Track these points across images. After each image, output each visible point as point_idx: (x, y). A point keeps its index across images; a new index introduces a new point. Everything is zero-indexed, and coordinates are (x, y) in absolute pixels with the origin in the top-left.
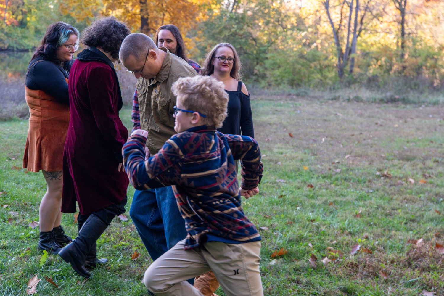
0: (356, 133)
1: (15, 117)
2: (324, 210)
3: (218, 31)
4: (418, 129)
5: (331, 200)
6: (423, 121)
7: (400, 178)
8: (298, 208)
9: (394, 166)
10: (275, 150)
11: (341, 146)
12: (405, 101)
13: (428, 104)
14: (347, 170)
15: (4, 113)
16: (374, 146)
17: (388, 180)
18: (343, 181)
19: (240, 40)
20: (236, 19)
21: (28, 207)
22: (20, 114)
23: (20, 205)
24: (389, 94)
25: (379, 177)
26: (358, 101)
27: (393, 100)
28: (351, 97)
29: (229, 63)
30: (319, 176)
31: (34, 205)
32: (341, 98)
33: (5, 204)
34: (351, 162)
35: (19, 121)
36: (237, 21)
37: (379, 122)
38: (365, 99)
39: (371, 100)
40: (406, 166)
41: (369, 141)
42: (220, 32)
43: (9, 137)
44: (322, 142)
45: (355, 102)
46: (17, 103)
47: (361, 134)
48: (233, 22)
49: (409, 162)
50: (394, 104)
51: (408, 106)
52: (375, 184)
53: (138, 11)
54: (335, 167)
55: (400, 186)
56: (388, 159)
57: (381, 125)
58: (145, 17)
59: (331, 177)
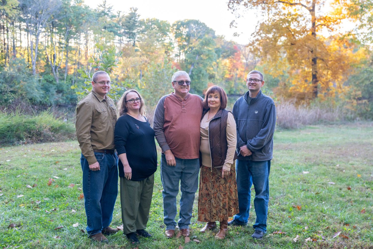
3: (361, 81)
10: (350, 162)
29: (138, 102)
42: (363, 82)
53: (311, 70)
58: (314, 73)
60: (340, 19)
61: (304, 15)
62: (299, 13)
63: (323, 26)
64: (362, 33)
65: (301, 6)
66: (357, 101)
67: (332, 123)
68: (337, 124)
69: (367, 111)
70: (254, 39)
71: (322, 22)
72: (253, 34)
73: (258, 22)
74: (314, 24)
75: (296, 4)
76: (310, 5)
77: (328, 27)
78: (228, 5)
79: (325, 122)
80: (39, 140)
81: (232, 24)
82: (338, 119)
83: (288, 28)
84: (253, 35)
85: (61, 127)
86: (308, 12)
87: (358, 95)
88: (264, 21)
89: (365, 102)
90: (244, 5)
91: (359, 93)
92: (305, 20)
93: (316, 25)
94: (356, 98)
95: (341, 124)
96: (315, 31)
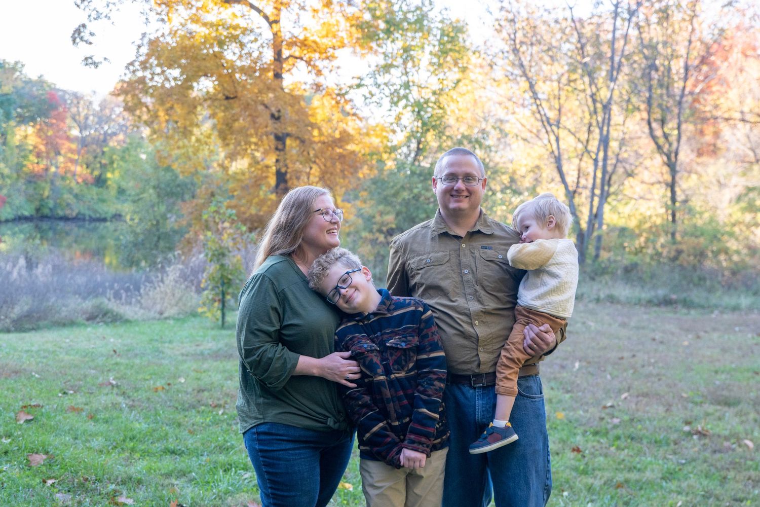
0: (626, 354)
1: (80, 320)
2: (612, 498)
3: (393, 191)
4: (724, 350)
5: (620, 477)
6: (726, 337)
7: (727, 438)
8: (565, 494)
9: (707, 414)
11: (609, 377)
12: (688, 304)
13: (725, 309)
14: (632, 420)
15: (63, 314)
16: (664, 378)
17: (707, 441)
18: (629, 441)
19: (426, 206)
20: (420, 175)
21: (89, 485)
22: (88, 315)
23: (76, 480)
24: (661, 292)
25: (690, 434)
26: (612, 302)
27: (667, 302)
28: (602, 296)
30: (586, 432)
31: (100, 481)
32: (585, 296)
33: (50, 478)
34: (634, 406)
35: (86, 326)
36: (422, 178)
37: (657, 337)
38: (622, 299)
39: (634, 301)
40: (727, 414)
41: (651, 368)
42: (396, 195)
43: (67, 353)
44: (575, 370)
45: (608, 304)
46: (85, 299)
47: (634, 356)
48: (415, 179)
49: (732, 409)
50: (669, 308)
51: (693, 312)
52: (686, 448)
54: (608, 414)
55: (730, 452)
56: (696, 404)
57: (662, 342)
58: (283, 170)
59: (607, 433)
60: (334, 48)
61: (258, 31)
62: (243, 23)
63: (298, 60)
64: (386, 84)
65: (248, 8)
66: (385, 237)
71: (296, 51)
72: (132, 64)
73: (144, 35)
74: (278, 53)
77: (308, 63)
81: (78, 31)
83: (217, 56)
84: (131, 68)
87: (388, 224)
88: (159, 34)
92: (258, 43)
93: (284, 56)
94: (384, 229)
96: (281, 68)
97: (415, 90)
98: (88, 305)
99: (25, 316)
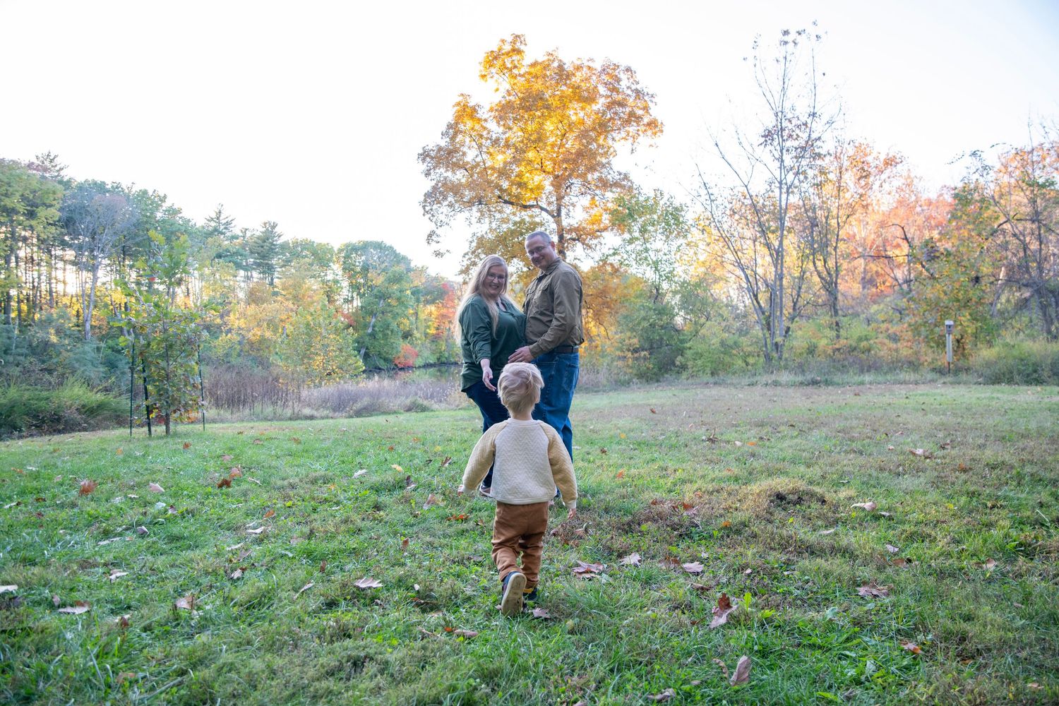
1: (399, 410)
3: (636, 323)
6: (831, 397)
7: (729, 442)
10: (613, 423)
12: (828, 383)
15: (390, 407)
22: (406, 408)
24: (809, 377)
25: (702, 441)
27: (814, 383)
28: (770, 382)
32: (758, 383)
35: (403, 414)
40: (752, 431)
42: (639, 324)
44: (682, 416)
45: (773, 387)
46: (406, 398)
47: (740, 408)
50: (815, 386)
51: (830, 388)
60: (599, 231)
61: (546, 224)
62: (537, 220)
63: (575, 242)
65: (540, 210)
66: (632, 354)
67: (596, 389)
68: (604, 391)
69: (648, 368)
70: (469, 263)
71: (574, 235)
72: (467, 254)
73: (473, 235)
74: (561, 238)
75: (533, 206)
76: (553, 208)
77: (583, 243)
78: (424, 207)
79: (586, 389)
80: (55, 431)
81: (430, 236)
82: (605, 382)
84: (467, 256)
85: (101, 406)
86: (552, 220)
87: (634, 345)
88: (483, 233)
89: (645, 355)
90: (449, 206)
91: (635, 341)
93: (565, 239)
94: (631, 348)
95: (610, 391)
96: (564, 247)
97: (652, 254)
98: (408, 402)
99: (365, 408)
